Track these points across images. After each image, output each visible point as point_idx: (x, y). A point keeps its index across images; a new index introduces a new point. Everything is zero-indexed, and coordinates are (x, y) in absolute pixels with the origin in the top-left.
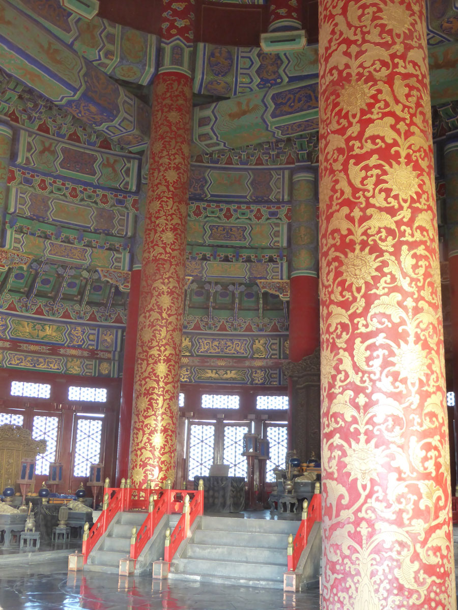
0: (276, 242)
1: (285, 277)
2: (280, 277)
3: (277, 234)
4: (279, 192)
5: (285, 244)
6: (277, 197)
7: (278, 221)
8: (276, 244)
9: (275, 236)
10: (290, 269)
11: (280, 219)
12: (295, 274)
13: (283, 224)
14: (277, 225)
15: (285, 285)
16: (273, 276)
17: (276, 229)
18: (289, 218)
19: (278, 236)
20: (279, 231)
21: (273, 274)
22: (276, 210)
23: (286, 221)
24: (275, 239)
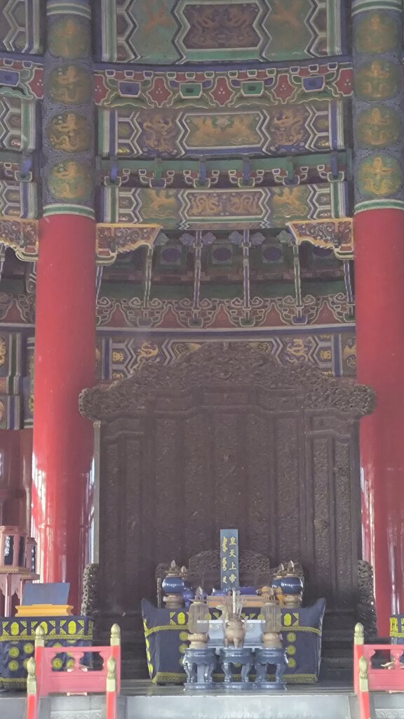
0: (13, 137)
1: (31, 214)
2: (22, 214)
3: (15, 121)
4: (22, 33)
5: (32, 146)
6: (19, 43)
7: (18, 95)
8: (14, 142)
9: (13, 127)
10: (42, 198)
11: (22, 91)
12: (52, 209)
13: (27, 103)
14: (16, 103)
15: (29, 228)
16: (10, 208)
17: (13, 110)
18: (39, 91)
19: (18, 127)
20: (19, 116)
21: (9, 204)
22: (14, 71)
23: (32, 96)
24: (13, 132)
